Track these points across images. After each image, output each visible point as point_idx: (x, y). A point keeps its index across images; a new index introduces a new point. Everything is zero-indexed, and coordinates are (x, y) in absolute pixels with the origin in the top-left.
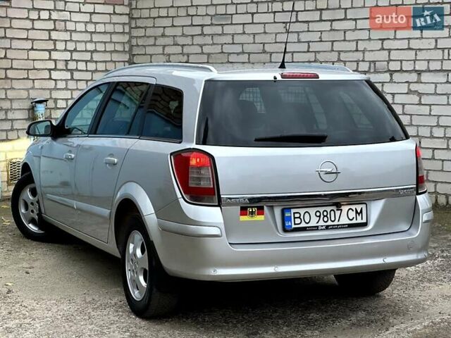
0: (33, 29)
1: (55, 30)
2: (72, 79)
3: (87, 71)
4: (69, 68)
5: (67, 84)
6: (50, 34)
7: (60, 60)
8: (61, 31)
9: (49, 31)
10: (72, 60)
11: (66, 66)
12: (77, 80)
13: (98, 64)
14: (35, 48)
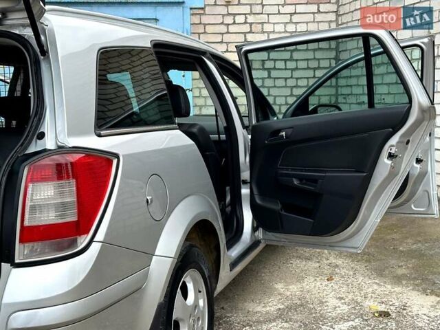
0: (228, 33)
1: (250, 32)
2: (269, 77)
3: (286, 69)
4: (265, 67)
5: (263, 82)
6: (245, 36)
7: (256, 60)
8: (258, 33)
9: (245, 34)
10: (269, 59)
11: (263, 65)
12: (275, 78)
13: (298, 62)
14: (229, 50)
